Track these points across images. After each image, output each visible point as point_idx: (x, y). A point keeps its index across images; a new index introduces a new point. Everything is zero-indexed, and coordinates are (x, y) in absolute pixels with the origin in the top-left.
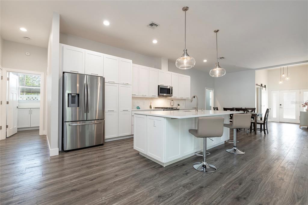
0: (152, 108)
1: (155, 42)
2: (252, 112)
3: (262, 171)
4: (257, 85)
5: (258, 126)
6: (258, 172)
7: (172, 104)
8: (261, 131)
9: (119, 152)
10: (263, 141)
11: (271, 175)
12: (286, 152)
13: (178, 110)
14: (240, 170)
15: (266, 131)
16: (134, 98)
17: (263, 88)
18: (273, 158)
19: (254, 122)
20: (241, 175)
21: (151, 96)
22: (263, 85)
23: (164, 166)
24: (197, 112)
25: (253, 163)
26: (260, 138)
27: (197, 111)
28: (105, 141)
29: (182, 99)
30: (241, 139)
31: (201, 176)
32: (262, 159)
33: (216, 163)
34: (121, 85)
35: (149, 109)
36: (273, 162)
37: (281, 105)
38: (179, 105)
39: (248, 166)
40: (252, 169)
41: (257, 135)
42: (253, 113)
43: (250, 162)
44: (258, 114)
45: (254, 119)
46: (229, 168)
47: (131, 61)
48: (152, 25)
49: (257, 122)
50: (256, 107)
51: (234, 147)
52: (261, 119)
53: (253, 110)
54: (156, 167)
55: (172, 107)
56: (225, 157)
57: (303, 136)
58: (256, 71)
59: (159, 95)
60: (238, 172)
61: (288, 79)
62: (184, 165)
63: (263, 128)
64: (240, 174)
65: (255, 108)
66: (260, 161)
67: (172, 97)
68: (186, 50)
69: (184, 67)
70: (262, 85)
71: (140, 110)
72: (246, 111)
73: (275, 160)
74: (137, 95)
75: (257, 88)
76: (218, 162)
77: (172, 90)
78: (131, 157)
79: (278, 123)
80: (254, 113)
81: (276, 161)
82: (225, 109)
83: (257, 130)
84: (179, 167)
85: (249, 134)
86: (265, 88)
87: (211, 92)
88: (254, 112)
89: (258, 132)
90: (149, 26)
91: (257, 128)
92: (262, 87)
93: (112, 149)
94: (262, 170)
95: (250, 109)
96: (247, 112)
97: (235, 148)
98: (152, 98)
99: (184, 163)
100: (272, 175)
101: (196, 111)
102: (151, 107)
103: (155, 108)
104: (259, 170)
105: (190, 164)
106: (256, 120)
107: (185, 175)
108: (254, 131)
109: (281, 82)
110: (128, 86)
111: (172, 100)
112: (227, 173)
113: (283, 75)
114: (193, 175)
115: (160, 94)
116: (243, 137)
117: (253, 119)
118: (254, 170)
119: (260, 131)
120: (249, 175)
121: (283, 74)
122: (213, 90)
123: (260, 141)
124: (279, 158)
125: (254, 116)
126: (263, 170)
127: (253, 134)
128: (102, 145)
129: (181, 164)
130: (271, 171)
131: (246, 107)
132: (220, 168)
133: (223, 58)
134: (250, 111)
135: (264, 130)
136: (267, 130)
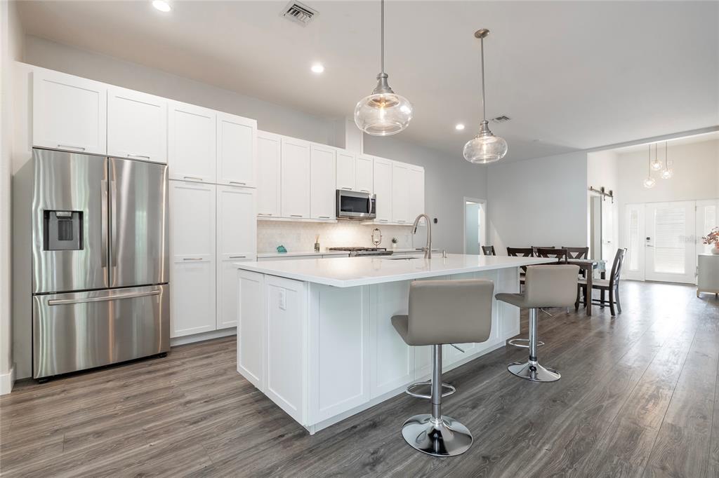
0: (322, 251)
1: (318, 68)
2: (578, 257)
3: (612, 444)
4: (591, 189)
5: (596, 294)
6: (599, 452)
7: (376, 240)
8: (602, 307)
9: (200, 379)
10: (607, 337)
11: (642, 461)
12: (674, 373)
13: (390, 253)
14: (544, 444)
15: (615, 306)
16: (262, 223)
17: (606, 197)
18: (640, 394)
19: (584, 283)
20: (547, 464)
21: (315, 217)
22: (606, 191)
23: (312, 433)
24: (427, 260)
25: (584, 415)
26: (601, 328)
27: (430, 258)
28: (171, 346)
29: (402, 227)
30: (552, 331)
31: (420, 470)
32: (611, 396)
33: (474, 415)
34: (225, 188)
35: (313, 251)
36: (643, 408)
37: (648, 239)
38: (394, 241)
39: (570, 425)
40: (583, 439)
41: (592, 318)
42: (582, 260)
43: (576, 408)
44: (594, 264)
45: (584, 276)
46: (513, 434)
47: (254, 123)
48: (296, 11)
49: (593, 284)
50: (589, 246)
51: (531, 358)
52: (603, 276)
53: (583, 251)
54: (286, 437)
55: (375, 247)
56: (505, 391)
57: (710, 317)
58: (588, 154)
59: (337, 215)
60: (540, 449)
61: (667, 173)
62: (374, 425)
63: (607, 299)
64: (545, 460)
65: (587, 248)
66: (605, 404)
67: (376, 222)
68: (386, 77)
69: (379, 130)
70: (603, 190)
71: (288, 254)
72: (564, 256)
73: (648, 401)
74: (276, 215)
75: (592, 198)
76: (482, 410)
77: (374, 204)
78: (228, 396)
79: (643, 284)
80: (585, 261)
81: (650, 405)
82: (512, 252)
83: (593, 304)
84: (357, 437)
85: (573, 316)
86: (611, 198)
87: (479, 208)
88: (586, 258)
89: (596, 309)
90: (288, 15)
91: (592, 298)
92: (603, 196)
93: (183, 370)
94: (611, 439)
95: (575, 250)
96: (566, 259)
97: (534, 363)
98: (322, 224)
99: (377, 420)
100: (645, 463)
101: (425, 257)
102: (317, 248)
103: (331, 249)
104: (603, 444)
105: (396, 421)
106: (590, 279)
107: (367, 468)
108: (585, 306)
109: (649, 183)
110: (244, 190)
111: (377, 229)
112: (503, 455)
113: (656, 166)
114: (395, 466)
115: (341, 213)
116: (556, 324)
117: (582, 275)
118: (588, 444)
119: (599, 307)
120: (572, 464)
121: (656, 161)
122: (484, 205)
123: (601, 335)
124: (658, 392)
125: (585, 269)
126: (615, 440)
127: (582, 314)
128: (163, 355)
129: (368, 424)
130: (641, 444)
131: (565, 246)
132: (484, 433)
133: (505, 118)
134: (574, 254)
135: (612, 304)
136: (618, 303)
